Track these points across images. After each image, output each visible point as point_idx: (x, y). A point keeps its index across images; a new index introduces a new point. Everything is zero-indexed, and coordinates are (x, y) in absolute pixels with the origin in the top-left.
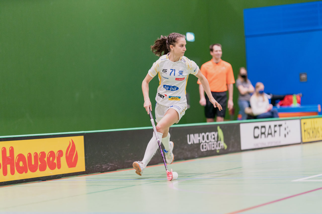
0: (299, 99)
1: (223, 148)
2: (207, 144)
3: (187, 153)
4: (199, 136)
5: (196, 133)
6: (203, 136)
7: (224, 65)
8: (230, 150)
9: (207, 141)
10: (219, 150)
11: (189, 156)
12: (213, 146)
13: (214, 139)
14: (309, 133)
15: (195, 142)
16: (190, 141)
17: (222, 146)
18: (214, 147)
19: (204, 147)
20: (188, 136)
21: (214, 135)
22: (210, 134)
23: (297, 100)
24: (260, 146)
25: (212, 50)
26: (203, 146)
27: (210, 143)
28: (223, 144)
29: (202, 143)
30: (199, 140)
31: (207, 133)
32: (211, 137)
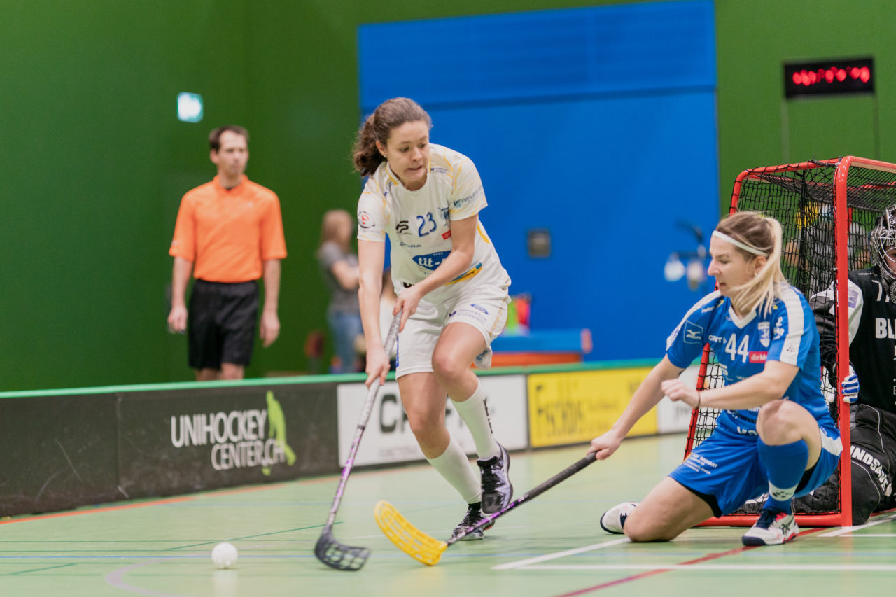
0: (525, 308)
1: (282, 459)
2: (231, 447)
3: (170, 475)
4: (208, 423)
5: (200, 412)
6: (221, 423)
7: (252, 196)
8: (304, 467)
9: (234, 439)
10: (269, 466)
11: (175, 484)
12: (250, 453)
13: (256, 431)
14: (551, 419)
15: (195, 442)
16: (178, 438)
17: (279, 455)
18: (253, 458)
19: (224, 456)
20: (174, 420)
21: (255, 419)
22: (244, 417)
23: (520, 315)
24: (399, 457)
25: (216, 146)
26: (219, 452)
27: (243, 445)
28: (282, 448)
29: (216, 442)
30: (208, 434)
31: (234, 414)
32: (246, 425)
